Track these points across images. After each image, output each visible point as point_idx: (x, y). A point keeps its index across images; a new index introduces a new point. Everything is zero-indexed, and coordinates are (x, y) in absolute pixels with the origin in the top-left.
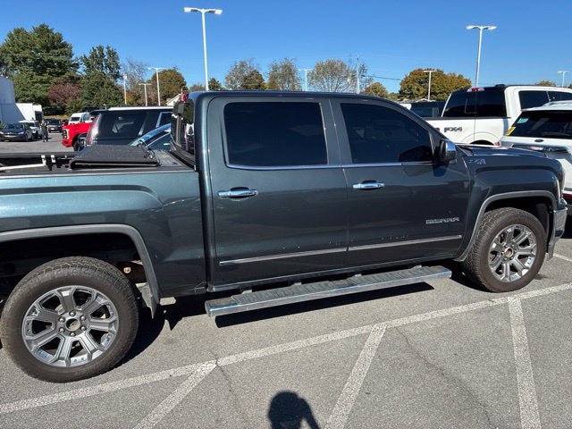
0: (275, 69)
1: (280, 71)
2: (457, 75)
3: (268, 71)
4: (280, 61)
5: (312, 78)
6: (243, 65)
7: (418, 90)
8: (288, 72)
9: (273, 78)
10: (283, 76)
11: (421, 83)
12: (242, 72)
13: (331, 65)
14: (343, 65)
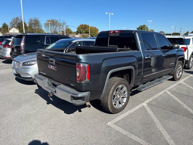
0: (31, 21)
1: (33, 22)
2: (94, 27)
3: (28, 22)
4: (33, 18)
5: (46, 25)
6: (17, 18)
7: (83, 31)
8: (36, 23)
9: (30, 24)
10: (35, 24)
11: (83, 29)
12: (17, 21)
13: (53, 21)
14: (57, 21)
